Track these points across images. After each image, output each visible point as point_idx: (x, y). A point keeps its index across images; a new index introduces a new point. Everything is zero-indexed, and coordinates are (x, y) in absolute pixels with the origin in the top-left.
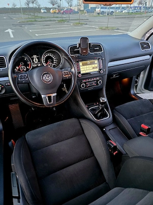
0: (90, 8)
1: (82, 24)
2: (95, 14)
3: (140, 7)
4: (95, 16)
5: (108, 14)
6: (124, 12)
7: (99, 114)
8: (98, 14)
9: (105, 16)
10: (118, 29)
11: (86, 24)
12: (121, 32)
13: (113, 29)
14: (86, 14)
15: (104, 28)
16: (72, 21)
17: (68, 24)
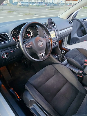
0: (13, 2)
1: (13, 12)
2: (18, 6)
3: (42, 3)
4: (18, 7)
5: (26, 6)
6: (34, 5)
7: (61, 60)
8: (20, 6)
9: (25, 7)
10: (35, 15)
11: (15, 12)
12: (38, 16)
13: (33, 15)
14: (12, 6)
15: (27, 14)
16: (5, 10)
17: (3, 12)
